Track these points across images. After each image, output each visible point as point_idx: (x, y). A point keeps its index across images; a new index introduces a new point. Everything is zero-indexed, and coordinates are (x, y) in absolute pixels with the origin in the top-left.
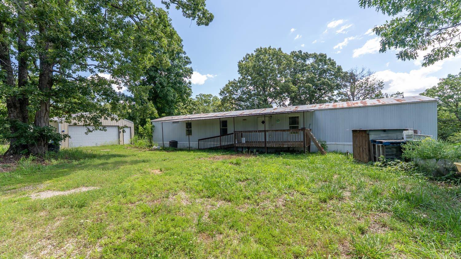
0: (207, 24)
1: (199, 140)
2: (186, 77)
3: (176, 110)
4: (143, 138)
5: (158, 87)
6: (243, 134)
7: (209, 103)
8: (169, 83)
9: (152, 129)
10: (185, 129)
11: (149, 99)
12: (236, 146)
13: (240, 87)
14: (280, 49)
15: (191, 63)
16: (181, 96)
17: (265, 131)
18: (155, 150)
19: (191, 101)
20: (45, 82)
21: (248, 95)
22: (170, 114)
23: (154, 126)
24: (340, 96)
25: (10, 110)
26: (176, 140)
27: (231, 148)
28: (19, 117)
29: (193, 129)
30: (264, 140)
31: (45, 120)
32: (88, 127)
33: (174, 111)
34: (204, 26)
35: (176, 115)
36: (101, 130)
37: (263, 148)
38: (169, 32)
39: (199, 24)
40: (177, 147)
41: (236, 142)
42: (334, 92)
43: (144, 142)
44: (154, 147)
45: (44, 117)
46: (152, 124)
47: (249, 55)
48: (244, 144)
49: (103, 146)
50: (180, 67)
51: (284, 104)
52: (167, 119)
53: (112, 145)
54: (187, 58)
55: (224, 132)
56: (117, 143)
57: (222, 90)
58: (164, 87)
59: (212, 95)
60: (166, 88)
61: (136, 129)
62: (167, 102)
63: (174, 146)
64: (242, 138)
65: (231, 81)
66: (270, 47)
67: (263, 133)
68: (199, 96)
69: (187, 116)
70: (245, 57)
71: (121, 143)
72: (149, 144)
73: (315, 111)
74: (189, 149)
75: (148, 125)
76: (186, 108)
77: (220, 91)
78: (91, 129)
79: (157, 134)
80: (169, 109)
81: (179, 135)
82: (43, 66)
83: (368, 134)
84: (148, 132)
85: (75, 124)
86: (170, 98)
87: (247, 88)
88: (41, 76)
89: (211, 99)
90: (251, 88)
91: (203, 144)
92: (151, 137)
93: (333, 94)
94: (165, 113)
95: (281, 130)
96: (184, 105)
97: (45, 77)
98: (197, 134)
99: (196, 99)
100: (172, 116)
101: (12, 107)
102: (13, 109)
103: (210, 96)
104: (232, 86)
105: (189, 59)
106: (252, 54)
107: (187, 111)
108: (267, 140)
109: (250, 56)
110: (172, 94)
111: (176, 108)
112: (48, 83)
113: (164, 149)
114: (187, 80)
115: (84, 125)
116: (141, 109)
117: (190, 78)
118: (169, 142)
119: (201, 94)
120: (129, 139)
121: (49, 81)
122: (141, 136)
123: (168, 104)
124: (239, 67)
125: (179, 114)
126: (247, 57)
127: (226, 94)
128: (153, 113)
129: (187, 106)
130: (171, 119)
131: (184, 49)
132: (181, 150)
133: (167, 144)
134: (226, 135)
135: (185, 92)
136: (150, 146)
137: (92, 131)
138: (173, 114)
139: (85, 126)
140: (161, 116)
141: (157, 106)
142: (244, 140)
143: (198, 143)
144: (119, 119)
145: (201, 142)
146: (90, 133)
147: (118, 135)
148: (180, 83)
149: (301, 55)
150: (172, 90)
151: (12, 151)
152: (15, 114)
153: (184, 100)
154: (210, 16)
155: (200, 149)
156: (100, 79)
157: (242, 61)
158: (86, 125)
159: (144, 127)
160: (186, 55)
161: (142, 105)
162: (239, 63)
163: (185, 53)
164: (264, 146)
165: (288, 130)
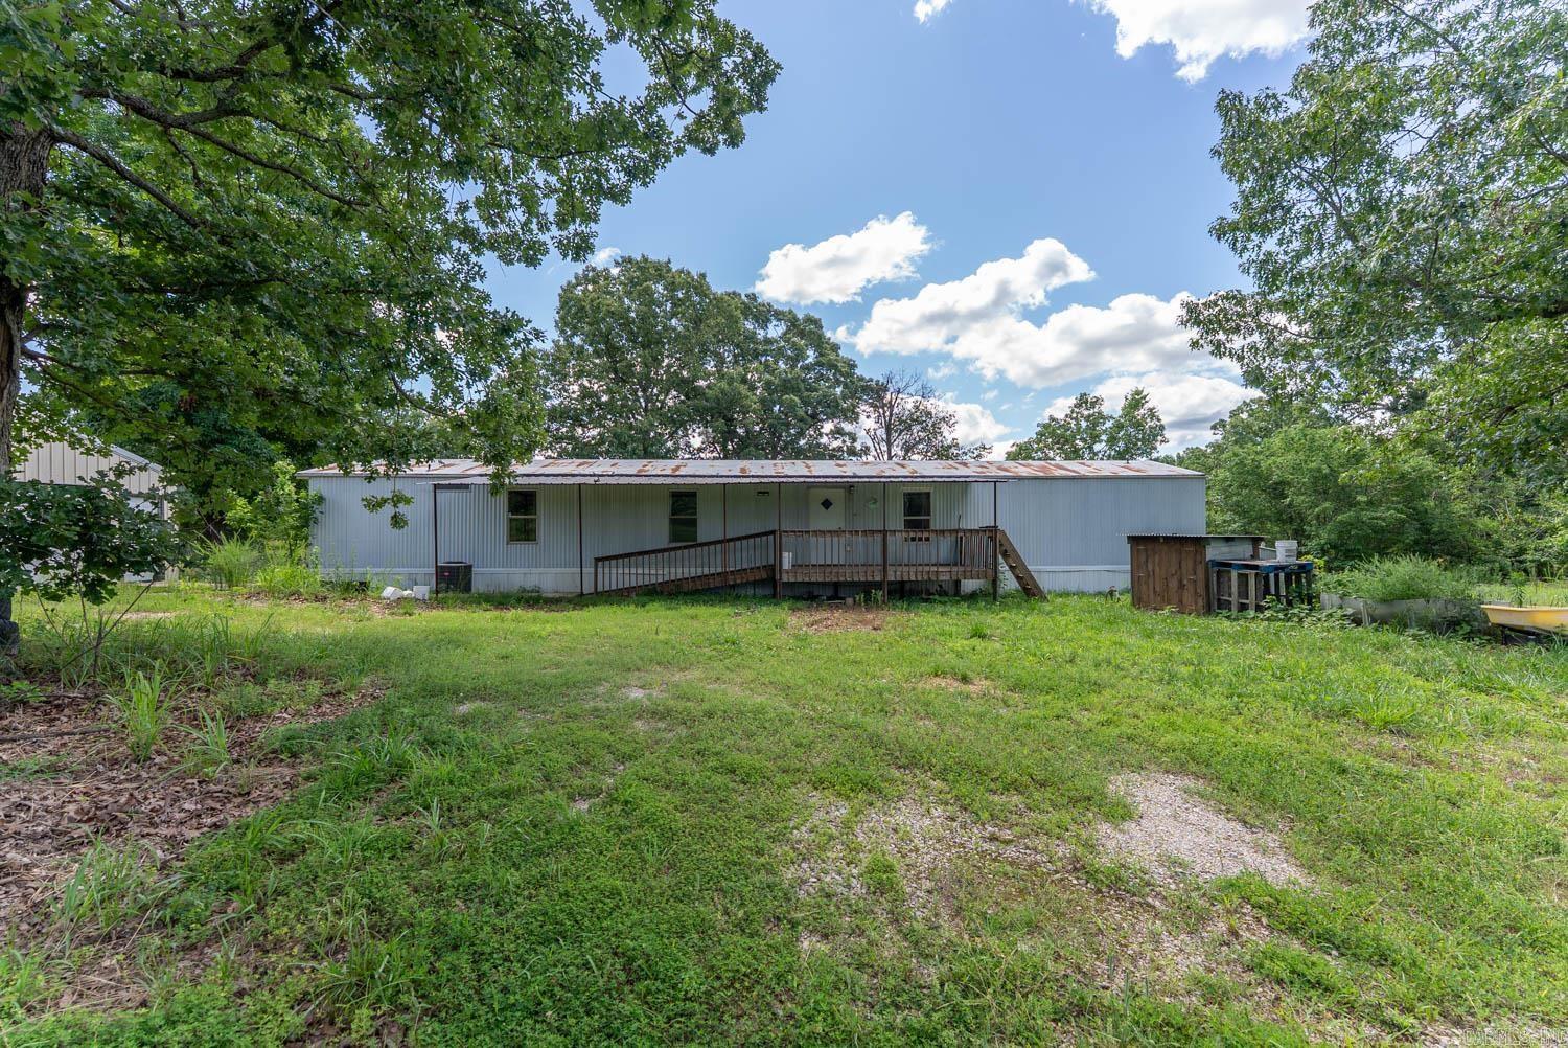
1: (597, 560)
10: (503, 515)
17: (884, 533)
23: (321, 498)
26: (467, 561)
29: (544, 517)
44: (392, 590)
63: (457, 585)
81: (477, 543)
91: (614, 576)
136: (354, 589)
143: (590, 570)
145: (607, 568)
155: (598, 594)
164: (879, 579)
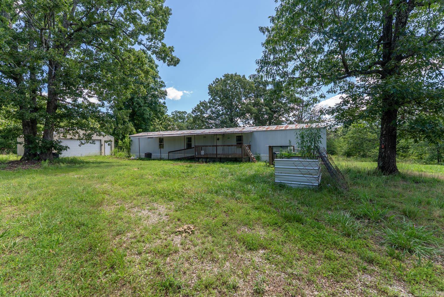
0: (175, 65)
1: (169, 152)
2: (161, 99)
3: (151, 127)
4: (122, 150)
5: (136, 107)
6: (203, 148)
7: (184, 119)
8: (145, 103)
9: (130, 143)
10: (158, 143)
11: (129, 121)
12: (196, 157)
13: (210, 107)
14: (244, 76)
15: (165, 86)
16: (156, 114)
17: (217, 146)
18: (133, 159)
19: (166, 117)
20: (51, 108)
21: (217, 114)
22: (146, 130)
23: (132, 141)
24: (294, 117)
25: (25, 128)
26: (151, 152)
27: (192, 158)
28: (31, 133)
29: (165, 143)
30: (215, 153)
31: (51, 135)
32: (81, 141)
33: (149, 127)
34: (173, 66)
35: (152, 131)
36: (91, 143)
37: (214, 158)
38: (146, 69)
39: (169, 65)
40: (151, 157)
41: (196, 154)
42: (290, 114)
43: (124, 154)
44: (132, 157)
45: (50, 133)
46: (130, 139)
47: (218, 79)
48: (202, 155)
49: (87, 156)
50: (156, 90)
51: (249, 123)
52: (143, 135)
53: (96, 156)
54: (162, 82)
55: (189, 146)
56: (99, 154)
57: (194, 109)
58: (141, 107)
59: (187, 112)
60: (142, 108)
61: (116, 142)
62: (144, 119)
63: (149, 156)
64: (202, 151)
65: (202, 101)
66: (236, 73)
67: (215, 147)
68: (174, 113)
69: (160, 133)
70: (215, 81)
71: (103, 154)
72: (127, 155)
73: (253, 132)
74: (160, 159)
75: (127, 140)
76: (161, 124)
77: (192, 110)
78: (83, 142)
79: (135, 147)
80: (146, 125)
81: (153, 148)
82: (51, 96)
83: (272, 149)
84: (127, 146)
85: (71, 139)
86: (146, 116)
87: (216, 108)
88: (48, 103)
89: (186, 116)
90: (220, 108)
91: (172, 156)
92: (129, 150)
93: (290, 115)
94: (142, 129)
95: (227, 145)
96: (160, 121)
97: (52, 104)
98: (167, 147)
99: (172, 116)
100: (147, 132)
101: (26, 126)
102: (27, 127)
103: (185, 113)
104: (203, 106)
105: (164, 83)
106: (221, 79)
107: (163, 127)
108: (218, 153)
109: (219, 81)
110: (148, 112)
111: (152, 125)
112: (54, 109)
113: (141, 159)
114: (162, 101)
115: (78, 139)
116: (123, 128)
117: (165, 99)
118: (144, 154)
119: (177, 111)
120: (110, 151)
121: (54, 107)
122: (121, 148)
123: (145, 122)
124: (209, 89)
125: (154, 130)
126: (217, 81)
127: (197, 113)
128: (132, 131)
129: (163, 122)
130: (147, 135)
131: (159, 75)
132: (154, 160)
133: (143, 155)
134: (191, 149)
135: (160, 111)
136: (128, 157)
137: (84, 144)
138: (148, 130)
139: (79, 141)
140: (138, 132)
141: (135, 123)
142: (203, 153)
143: (168, 154)
144: (106, 135)
145: (170, 154)
146: (83, 145)
147: (100, 147)
148: (156, 103)
149: (262, 82)
150: (148, 109)
151: (26, 158)
152: (29, 131)
153: (158, 118)
154: (177, 60)
155: (169, 159)
156: (90, 104)
157: (212, 84)
158: (79, 139)
159: (123, 141)
160: (161, 80)
161: (124, 125)
162: (210, 86)
163: (160, 78)
164: (216, 157)
165: (235, 145)
